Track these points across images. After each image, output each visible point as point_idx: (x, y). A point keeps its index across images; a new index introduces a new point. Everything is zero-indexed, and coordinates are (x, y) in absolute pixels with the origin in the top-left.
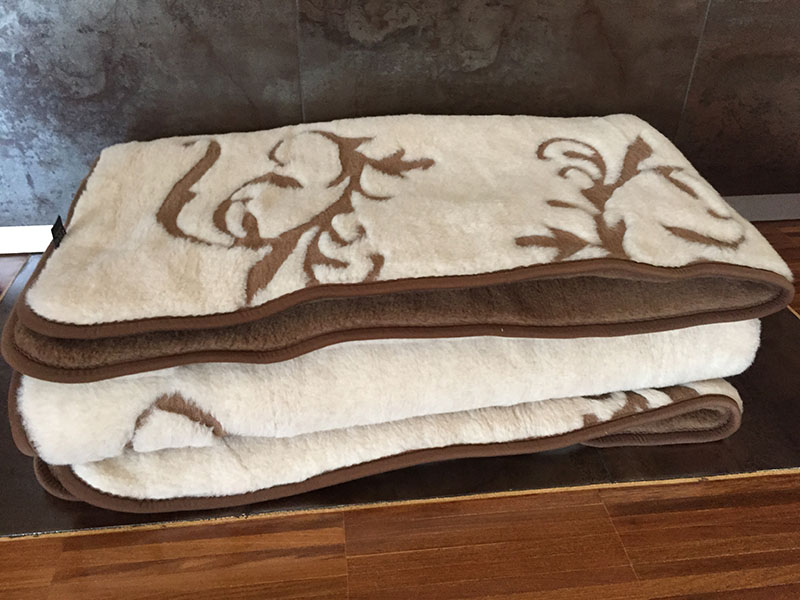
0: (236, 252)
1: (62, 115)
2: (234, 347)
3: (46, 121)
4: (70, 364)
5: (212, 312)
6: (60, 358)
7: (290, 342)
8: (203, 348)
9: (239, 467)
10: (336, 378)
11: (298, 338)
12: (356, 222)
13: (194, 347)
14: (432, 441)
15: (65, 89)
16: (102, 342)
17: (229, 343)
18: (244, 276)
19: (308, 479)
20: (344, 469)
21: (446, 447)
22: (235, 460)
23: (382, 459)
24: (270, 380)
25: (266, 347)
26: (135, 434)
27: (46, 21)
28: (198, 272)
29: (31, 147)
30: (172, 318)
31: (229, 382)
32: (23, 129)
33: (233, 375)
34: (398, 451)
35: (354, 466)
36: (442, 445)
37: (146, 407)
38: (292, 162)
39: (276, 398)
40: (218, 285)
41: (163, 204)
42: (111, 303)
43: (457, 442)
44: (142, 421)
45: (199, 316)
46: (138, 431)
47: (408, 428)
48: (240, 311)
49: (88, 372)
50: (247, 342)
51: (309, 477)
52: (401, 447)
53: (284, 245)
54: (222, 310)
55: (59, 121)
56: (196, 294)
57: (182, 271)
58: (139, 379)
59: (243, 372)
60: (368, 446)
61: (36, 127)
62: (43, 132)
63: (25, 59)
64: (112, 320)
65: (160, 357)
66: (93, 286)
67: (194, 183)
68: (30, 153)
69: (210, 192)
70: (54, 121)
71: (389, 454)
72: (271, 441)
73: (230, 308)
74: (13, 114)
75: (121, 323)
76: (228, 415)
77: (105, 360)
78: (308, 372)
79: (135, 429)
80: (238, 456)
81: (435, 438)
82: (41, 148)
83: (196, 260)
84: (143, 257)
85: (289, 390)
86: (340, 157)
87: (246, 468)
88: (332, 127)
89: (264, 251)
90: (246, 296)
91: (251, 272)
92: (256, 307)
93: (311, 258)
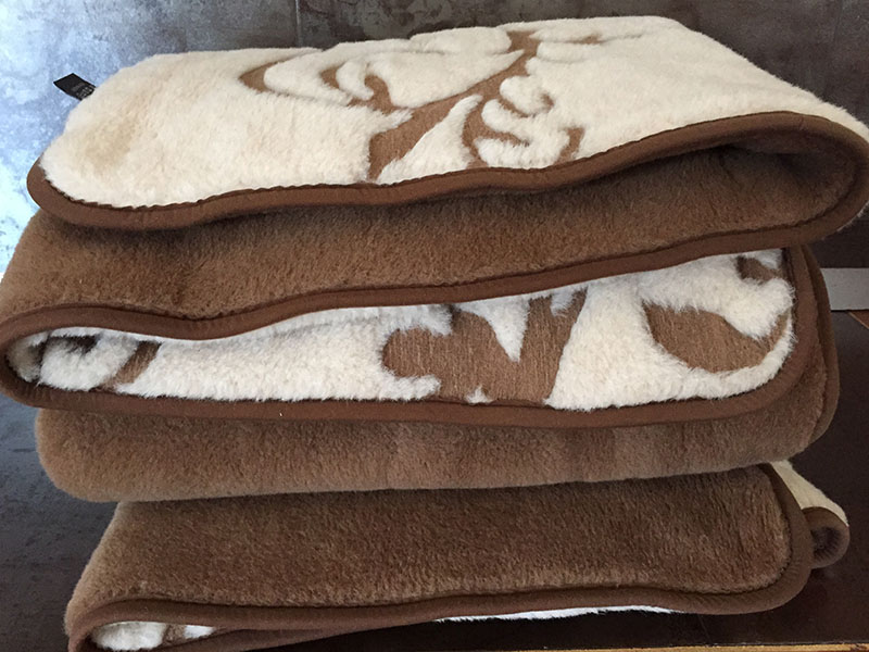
0: (357, 111)
12: (539, 88)
18: (365, 138)
48: (357, 186)
53: (428, 115)
56: (285, 154)
73: (342, 178)
83: (291, 114)
89: (397, 118)
90: (369, 165)
92: (384, 186)
93: (473, 130)
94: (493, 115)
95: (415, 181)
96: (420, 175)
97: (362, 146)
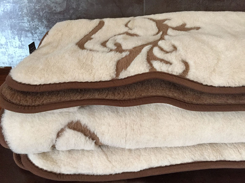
0: (111, 53)
1: (49, 20)
2: (108, 98)
3: (42, 22)
4: (25, 104)
5: (98, 80)
6: (21, 100)
7: (138, 97)
8: (91, 98)
9: (107, 161)
10: (160, 119)
11: (142, 95)
13: (87, 96)
14: (209, 157)
15: (50, 9)
16: (42, 94)
17: (105, 95)
18: (115, 63)
19: (141, 171)
20: (160, 167)
21: (217, 161)
22: (105, 157)
23: (181, 164)
24: (125, 117)
25: (124, 98)
26: (56, 141)
28: (92, 61)
29: (36, 33)
30: (78, 82)
31: (104, 117)
32: (34, 25)
33: (107, 113)
34: (190, 161)
35: (166, 166)
36: (215, 160)
37: (63, 127)
38: (135, 28)
39: (128, 126)
40: (102, 67)
41: (79, 41)
42: (49, 75)
43: (222, 159)
44: (60, 134)
45: (91, 82)
46: (58, 139)
47: (195, 149)
48: (112, 81)
49: (34, 107)
50: (114, 95)
51: (142, 169)
52: (192, 159)
53: (135, 52)
54: (103, 80)
55: (48, 22)
56: (90, 71)
57: (84, 61)
58: (60, 113)
59: (112, 112)
60: (173, 156)
61: (38, 25)
62: (40, 26)
64: (49, 83)
65: (69, 101)
66: (41, 67)
67: (93, 34)
68: (35, 35)
69: (100, 37)
70: (45, 23)
71: (185, 162)
72: (123, 149)
73: (108, 78)
74: (30, 19)
75: (52, 84)
76: (103, 134)
77: (43, 102)
78: (145, 114)
79: (56, 138)
80: (106, 155)
81: (211, 156)
82: (40, 33)
83: (91, 57)
84: (67, 56)
85: (136, 123)
86: (157, 26)
87: (110, 161)
88: (152, 16)
89: (124, 54)
90: (116, 73)
91: (118, 63)
92: (121, 79)
93: (150, 58)
94: (156, 52)
95: (132, 76)
96: (133, 75)
97: (114, 66)
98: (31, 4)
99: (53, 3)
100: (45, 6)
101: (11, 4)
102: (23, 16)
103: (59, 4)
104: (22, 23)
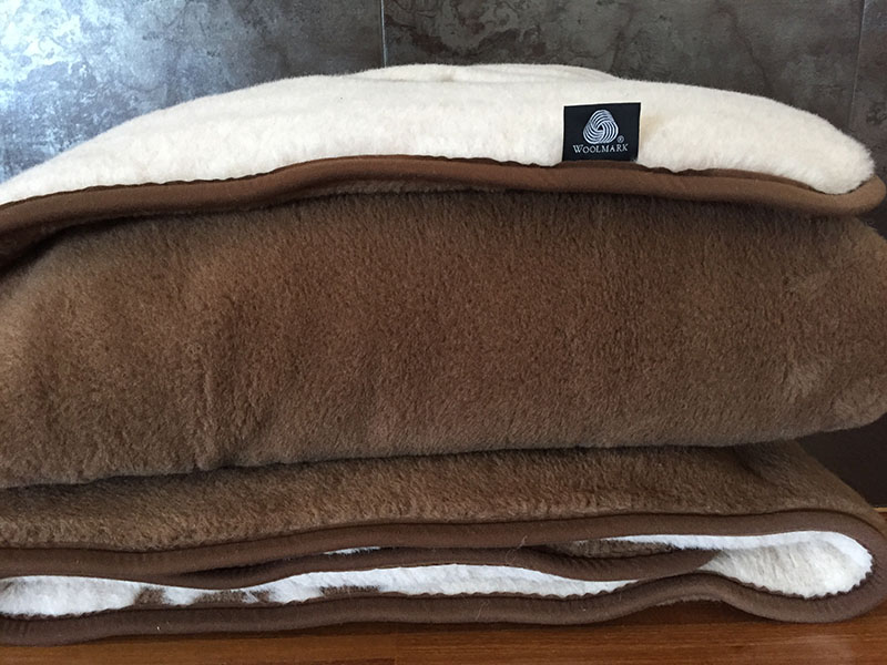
15: (122, 104)
27: (109, 27)
63: (82, 70)
74: (63, 133)
98: (68, 93)
99: (131, 88)
100: (106, 97)
101: (12, 92)
102: (44, 126)
103: (148, 92)
104: (41, 144)
